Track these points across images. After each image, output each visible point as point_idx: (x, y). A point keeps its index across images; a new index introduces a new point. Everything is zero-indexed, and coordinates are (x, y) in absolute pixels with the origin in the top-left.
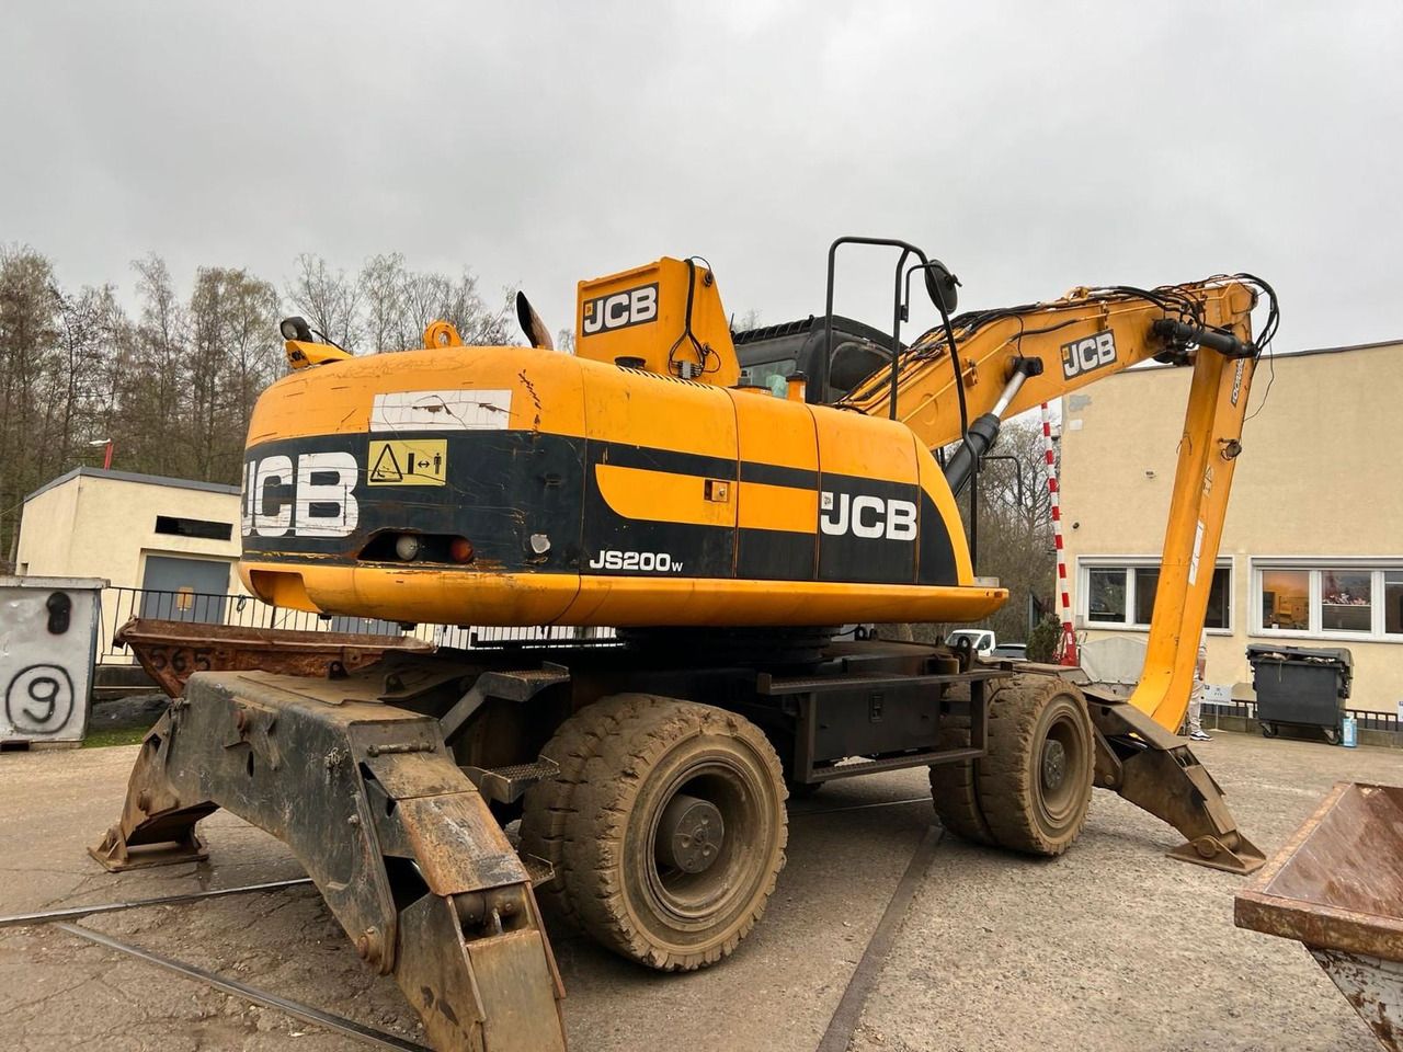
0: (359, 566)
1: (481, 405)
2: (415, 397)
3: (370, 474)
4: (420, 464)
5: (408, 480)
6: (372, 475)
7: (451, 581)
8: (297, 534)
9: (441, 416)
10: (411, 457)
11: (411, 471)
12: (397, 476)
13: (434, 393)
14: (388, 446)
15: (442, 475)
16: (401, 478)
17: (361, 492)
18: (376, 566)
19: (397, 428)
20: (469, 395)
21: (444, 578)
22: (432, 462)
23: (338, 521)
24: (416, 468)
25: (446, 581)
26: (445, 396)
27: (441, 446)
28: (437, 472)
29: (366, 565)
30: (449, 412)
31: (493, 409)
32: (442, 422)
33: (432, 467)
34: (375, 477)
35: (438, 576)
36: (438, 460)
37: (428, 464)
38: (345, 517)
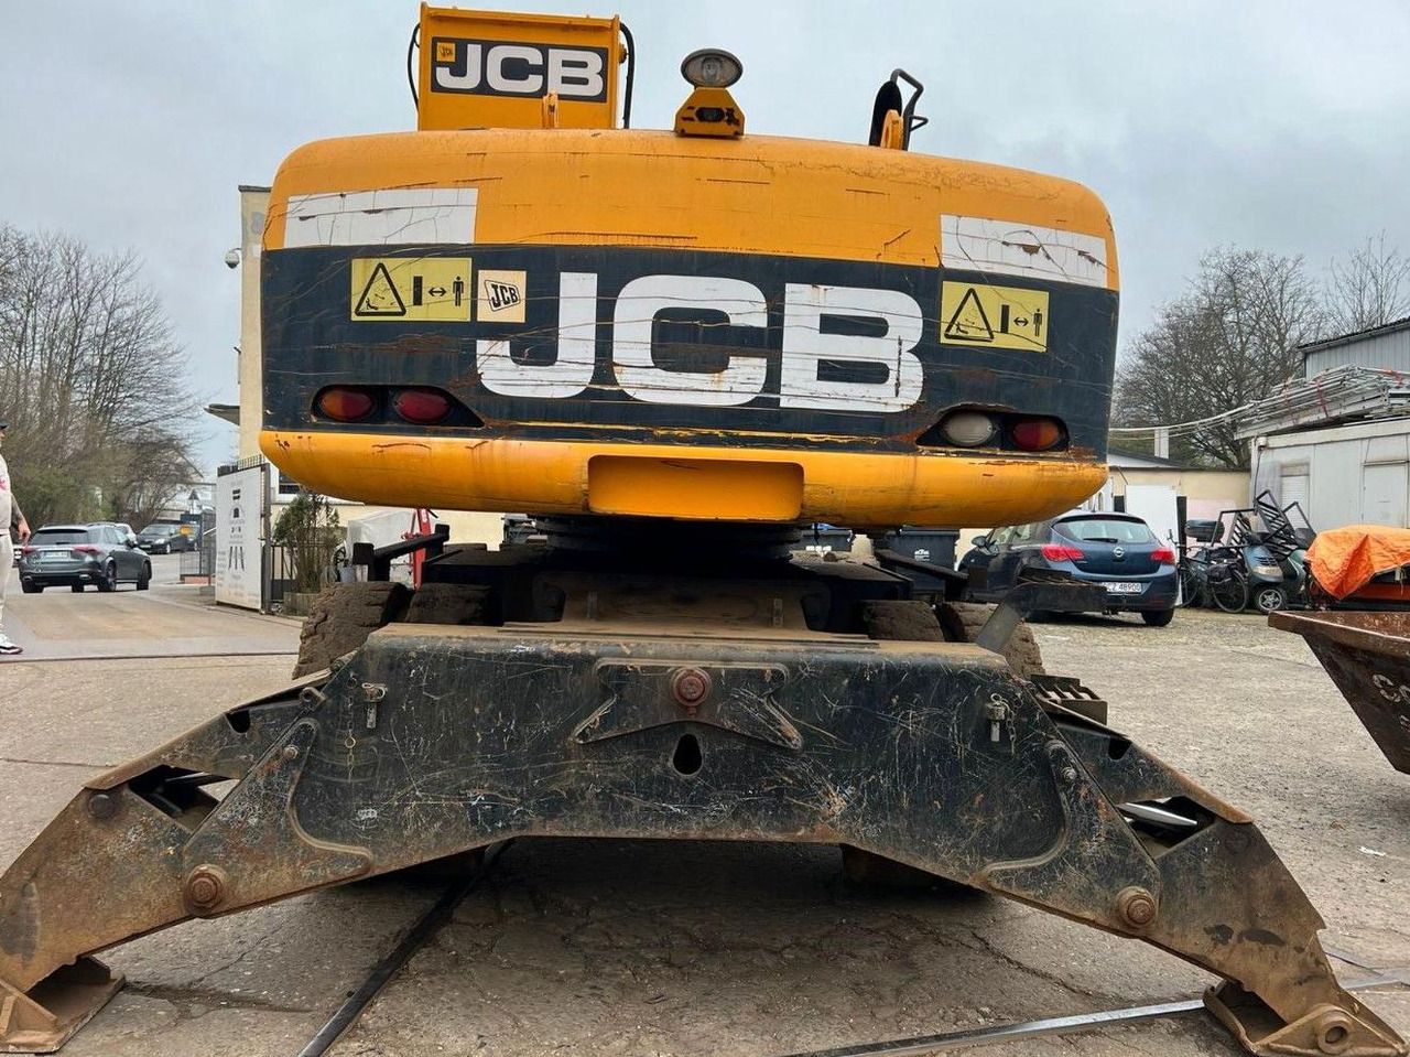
0: (920, 454)
1: (1081, 253)
2: (1002, 228)
3: (944, 327)
4: (1016, 321)
5: (1001, 341)
6: (949, 329)
7: (1050, 474)
8: (782, 405)
9: (1038, 260)
10: (1005, 310)
11: (1004, 329)
12: (986, 335)
13: (1027, 227)
14: (971, 291)
15: (1043, 339)
16: (992, 337)
17: (927, 350)
18: (948, 454)
19: (983, 268)
20: (1065, 237)
21: (1043, 470)
22: (1031, 319)
23: (885, 390)
24: (1012, 325)
25: (1045, 473)
26: (1041, 235)
27: (1041, 300)
28: (1037, 334)
29: (933, 453)
30: (1048, 257)
31: (1093, 261)
32: (1039, 268)
33: (1031, 325)
34: (953, 331)
35: (1035, 467)
36: (1038, 317)
37: (1026, 322)
38: (898, 385)
